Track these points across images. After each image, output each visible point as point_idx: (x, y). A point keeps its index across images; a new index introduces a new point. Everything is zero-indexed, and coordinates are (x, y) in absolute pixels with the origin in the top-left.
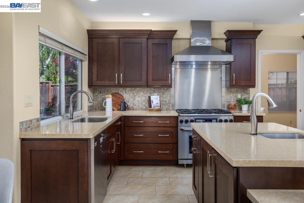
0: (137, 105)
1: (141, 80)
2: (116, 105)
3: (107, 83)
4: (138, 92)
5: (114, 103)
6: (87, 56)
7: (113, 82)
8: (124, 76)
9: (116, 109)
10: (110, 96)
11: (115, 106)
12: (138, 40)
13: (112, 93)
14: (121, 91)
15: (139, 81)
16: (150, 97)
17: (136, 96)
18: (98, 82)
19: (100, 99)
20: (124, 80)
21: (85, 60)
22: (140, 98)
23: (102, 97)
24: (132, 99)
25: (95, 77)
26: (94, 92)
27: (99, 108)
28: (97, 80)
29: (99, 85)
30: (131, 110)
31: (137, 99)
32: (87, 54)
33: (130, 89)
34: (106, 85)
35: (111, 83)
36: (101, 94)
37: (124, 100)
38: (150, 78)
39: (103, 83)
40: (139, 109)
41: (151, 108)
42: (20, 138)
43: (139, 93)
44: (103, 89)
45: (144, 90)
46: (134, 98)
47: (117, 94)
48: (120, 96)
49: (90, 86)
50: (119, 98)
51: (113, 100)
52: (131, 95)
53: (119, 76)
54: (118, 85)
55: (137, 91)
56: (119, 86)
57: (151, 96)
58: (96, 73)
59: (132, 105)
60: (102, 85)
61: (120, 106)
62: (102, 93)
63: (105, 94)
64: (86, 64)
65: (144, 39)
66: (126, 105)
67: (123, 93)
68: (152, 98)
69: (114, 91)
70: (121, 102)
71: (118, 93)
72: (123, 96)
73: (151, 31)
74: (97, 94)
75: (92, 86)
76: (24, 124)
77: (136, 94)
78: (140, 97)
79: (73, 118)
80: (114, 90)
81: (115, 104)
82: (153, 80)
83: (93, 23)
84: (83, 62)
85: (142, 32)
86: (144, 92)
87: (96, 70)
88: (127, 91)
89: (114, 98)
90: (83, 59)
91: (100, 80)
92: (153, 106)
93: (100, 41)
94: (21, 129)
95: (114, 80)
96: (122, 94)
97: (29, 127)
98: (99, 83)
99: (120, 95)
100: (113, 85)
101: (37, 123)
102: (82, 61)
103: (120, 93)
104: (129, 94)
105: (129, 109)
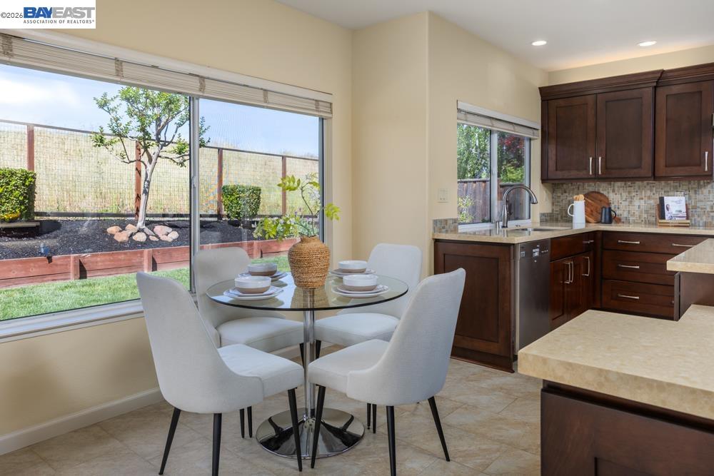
0: (637, 213)
1: (639, 167)
2: (595, 213)
3: (574, 174)
4: (639, 189)
5: (589, 210)
6: (540, 131)
7: (584, 172)
8: (605, 161)
9: (593, 221)
10: (582, 196)
11: (592, 215)
12: (635, 93)
13: (586, 191)
14: (603, 188)
15: (635, 168)
16: (662, 200)
17: (635, 198)
18: (558, 172)
19: (564, 202)
20: (605, 167)
21: (535, 137)
22: (642, 202)
23: (568, 199)
24: (627, 203)
25: (552, 164)
26: (553, 191)
27: (562, 217)
28: (556, 170)
29: (560, 177)
30: (623, 222)
31: (637, 202)
32: (539, 127)
33: (623, 184)
34: (572, 177)
35: (582, 174)
36: (567, 194)
37: (609, 204)
38: (661, 162)
39: (566, 174)
40: (640, 221)
41: (664, 218)
42: (433, 239)
43: (641, 192)
44: (570, 185)
45: (653, 186)
46: (631, 201)
47: (596, 194)
48: (602, 198)
49: (544, 180)
50: (601, 201)
51: (587, 205)
52: (625, 195)
53: (595, 161)
54: (593, 176)
55: (637, 187)
56: (596, 178)
57: (665, 198)
58: (554, 158)
59: (625, 214)
60: (565, 177)
61: (600, 216)
62: (568, 191)
63: (573, 193)
64: (537, 145)
65: (647, 89)
66: (613, 213)
67: (608, 193)
68: (668, 200)
69: (591, 189)
70: (602, 208)
71: (599, 193)
72: (608, 199)
73: (663, 72)
74: (559, 195)
75: (548, 179)
76: (438, 223)
77: (633, 194)
78: (642, 199)
79: (507, 227)
80: (591, 187)
81: (592, 211)
82: (666, 166)
83: (551, 74)
84: (532, 142)
85: (642, 78)
86: (651, 190)
87: (554, 152)
88: (616, 189)
89: (590, 201)
90: (531, 137)
91: (562, 170)
92: (669, 215)
93: (561, 102)
94: (434, 228)
95: (587, 168)
96: (605, 193)
97: (444, 228)
98: (560, 174)
99: (602, 194)
100: (584, 177)
101: (454, 224)
102: (530, 139)
103: (602, 192)
104: (621, 194)
105: (619, 221)
